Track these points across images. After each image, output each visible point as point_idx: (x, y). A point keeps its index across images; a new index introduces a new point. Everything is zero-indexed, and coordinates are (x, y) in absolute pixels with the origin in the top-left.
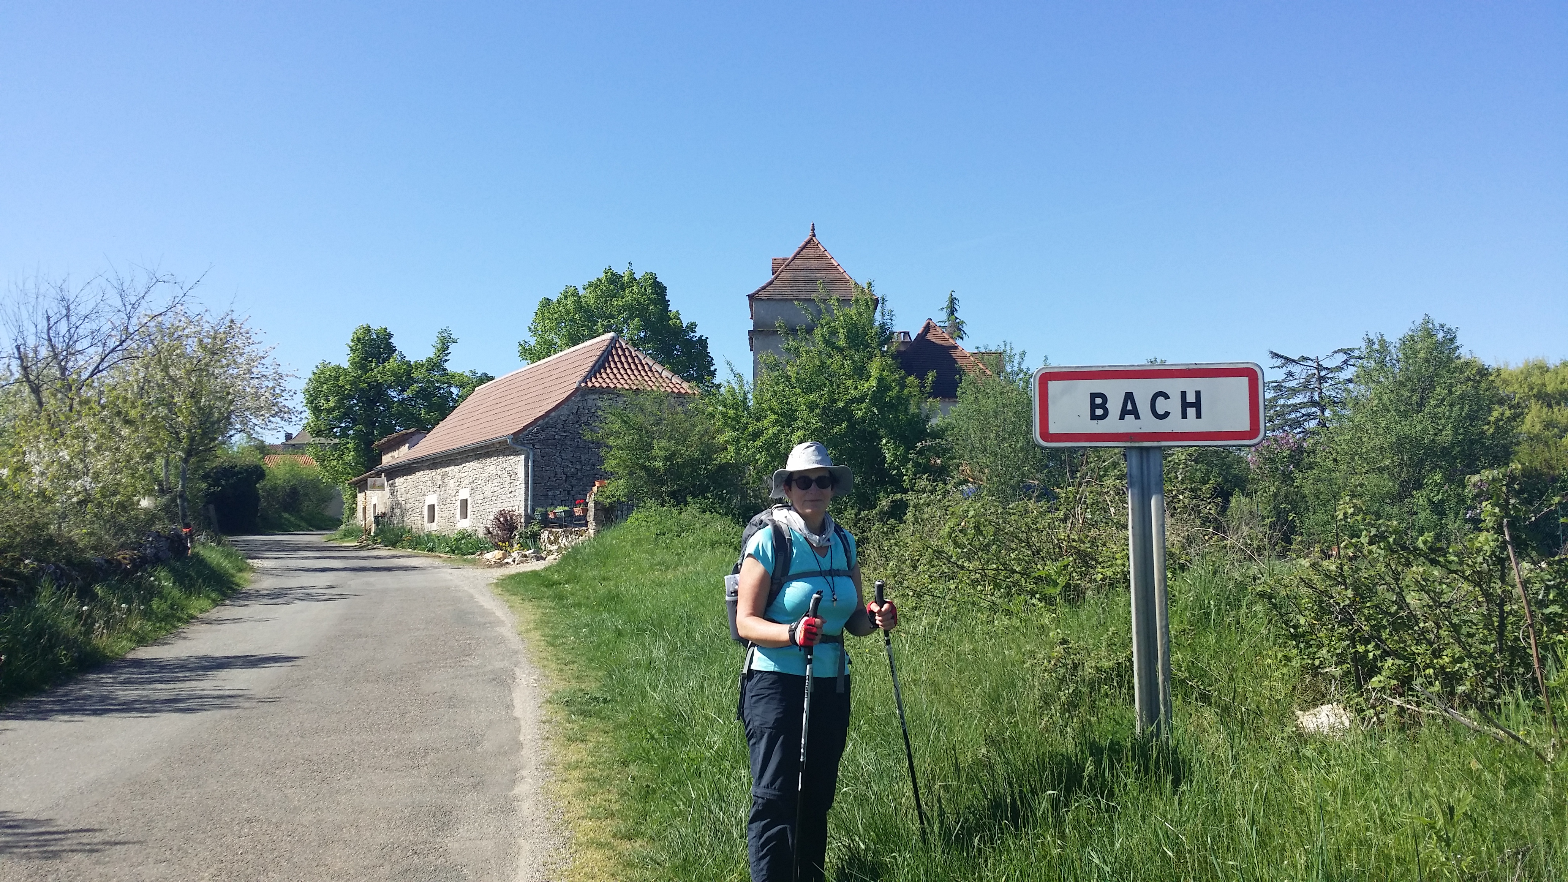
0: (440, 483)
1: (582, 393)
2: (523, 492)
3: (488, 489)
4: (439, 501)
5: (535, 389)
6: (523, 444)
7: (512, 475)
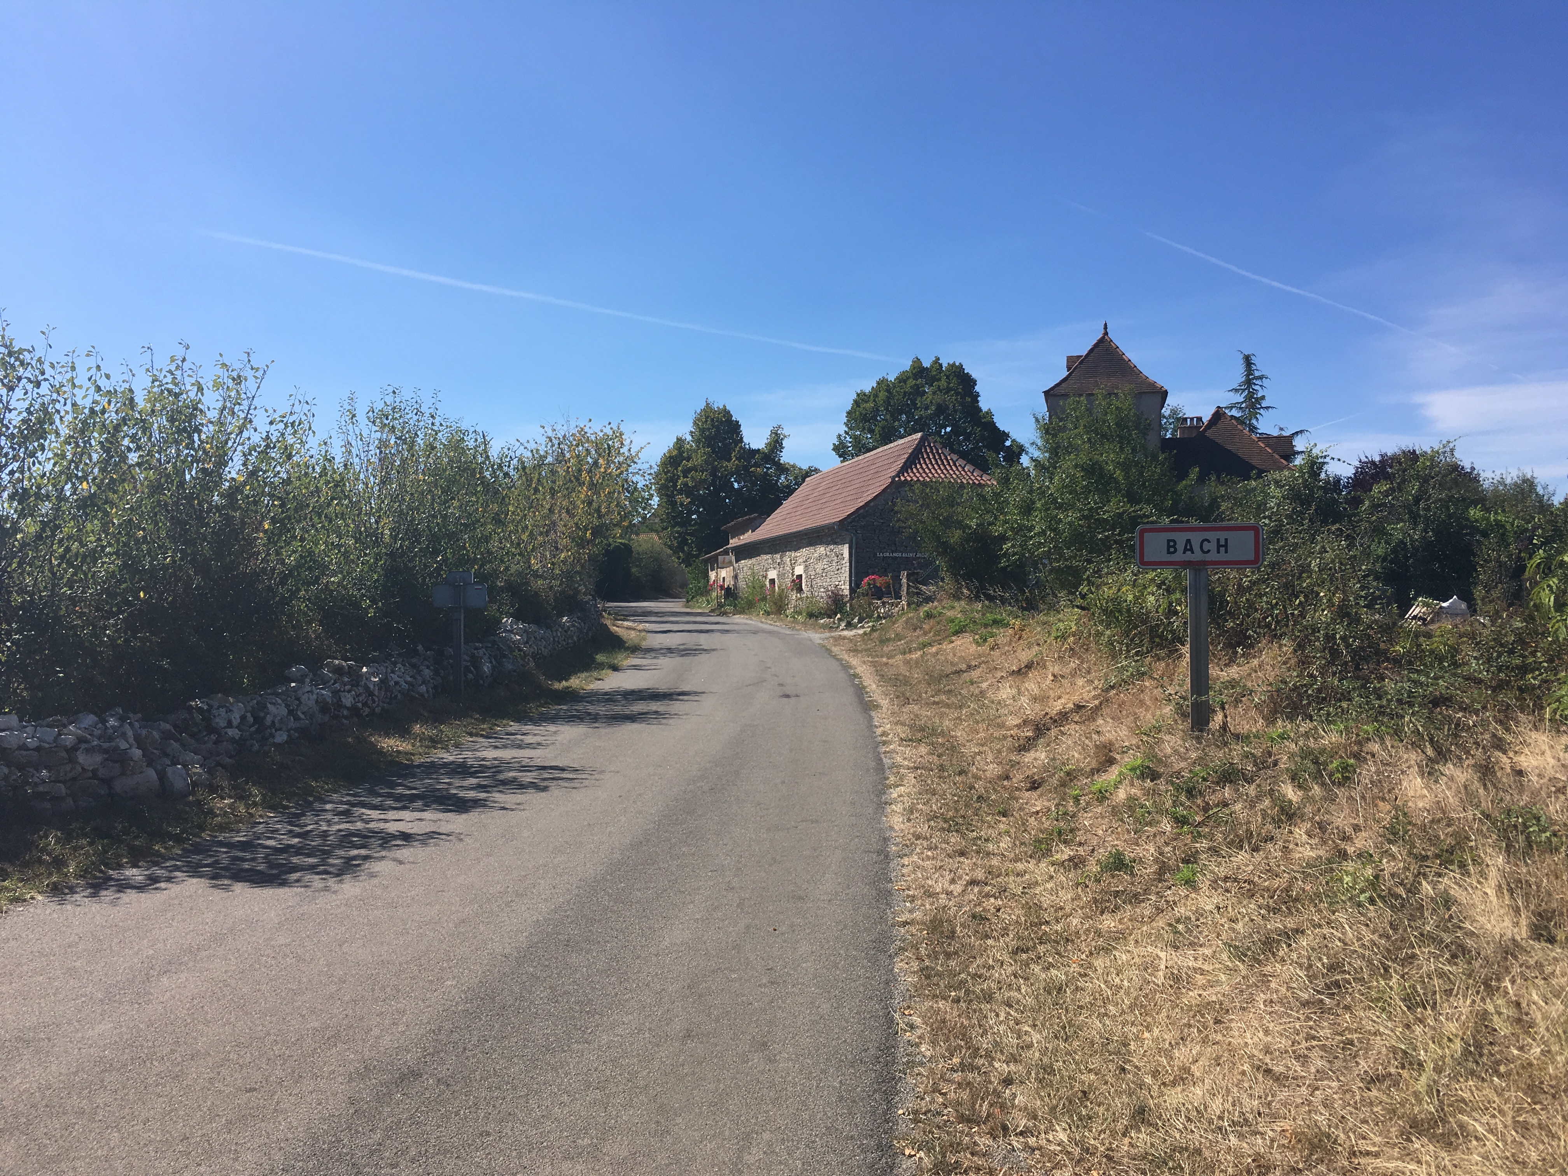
0: (779, 561)
1: (896, 487)
2: (847, 569)
3: (819, 567)
4: (778, 575)
5: (856, 482)
6: (847, 530)
7: (840, 556)
